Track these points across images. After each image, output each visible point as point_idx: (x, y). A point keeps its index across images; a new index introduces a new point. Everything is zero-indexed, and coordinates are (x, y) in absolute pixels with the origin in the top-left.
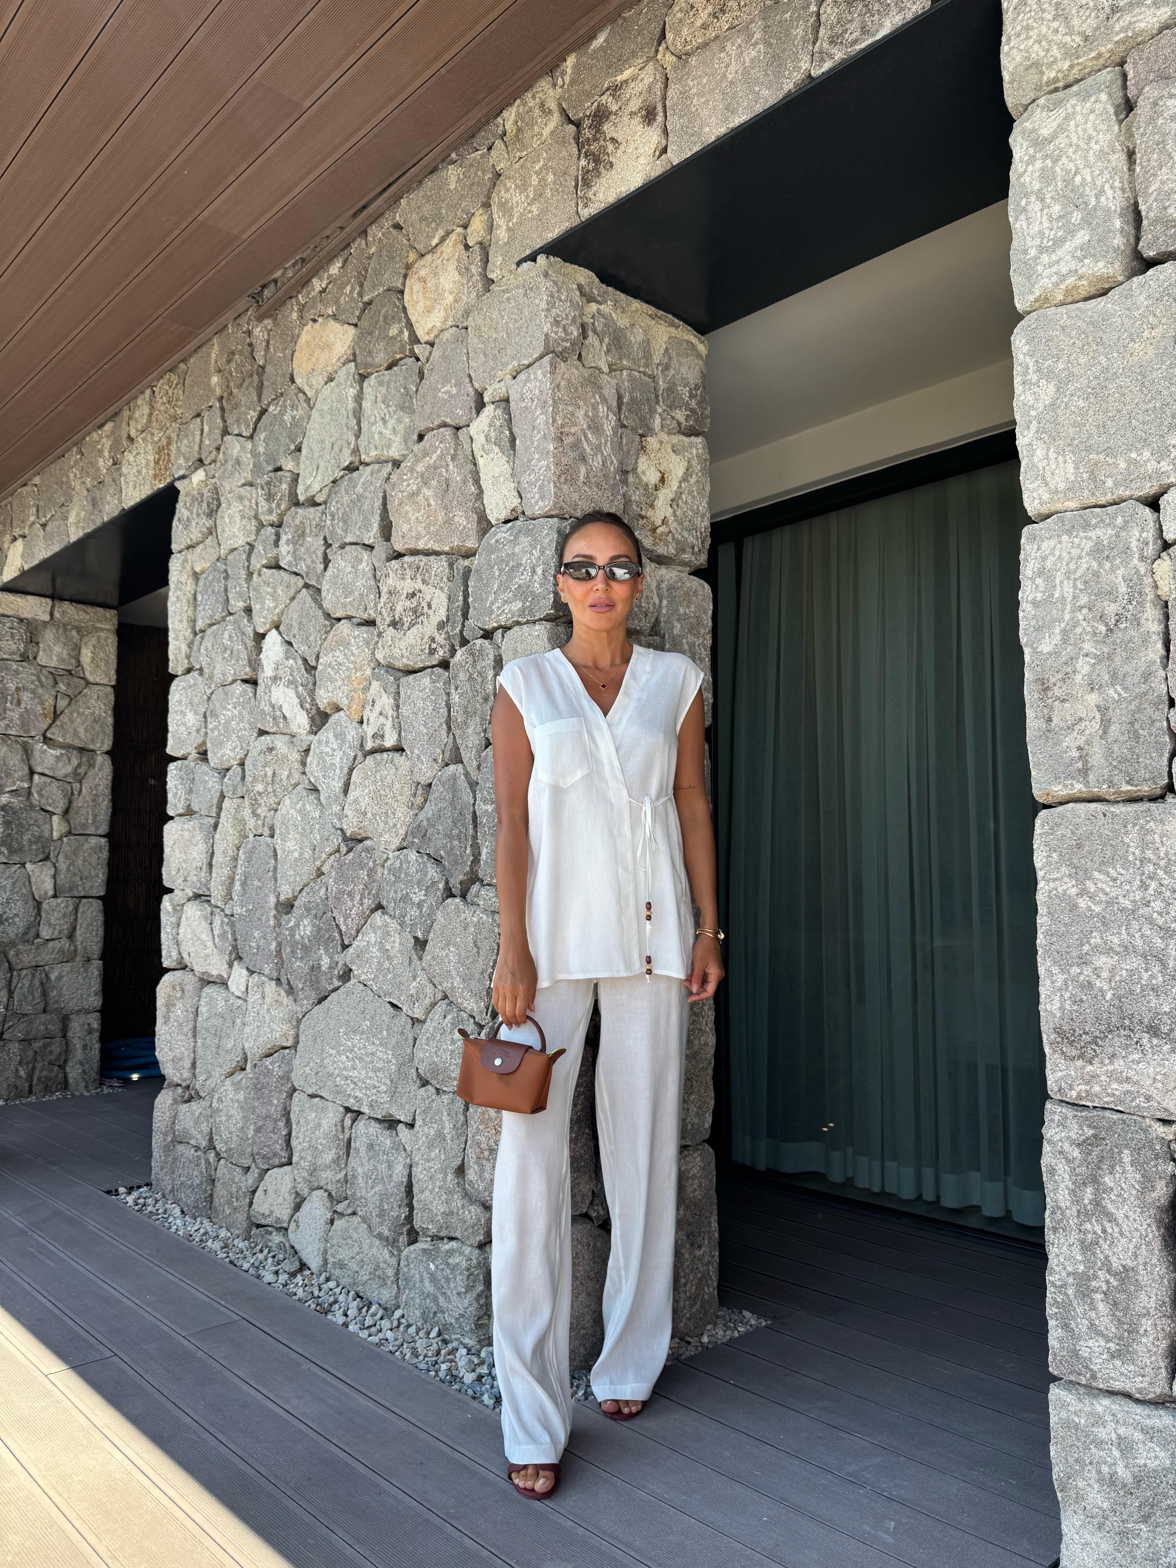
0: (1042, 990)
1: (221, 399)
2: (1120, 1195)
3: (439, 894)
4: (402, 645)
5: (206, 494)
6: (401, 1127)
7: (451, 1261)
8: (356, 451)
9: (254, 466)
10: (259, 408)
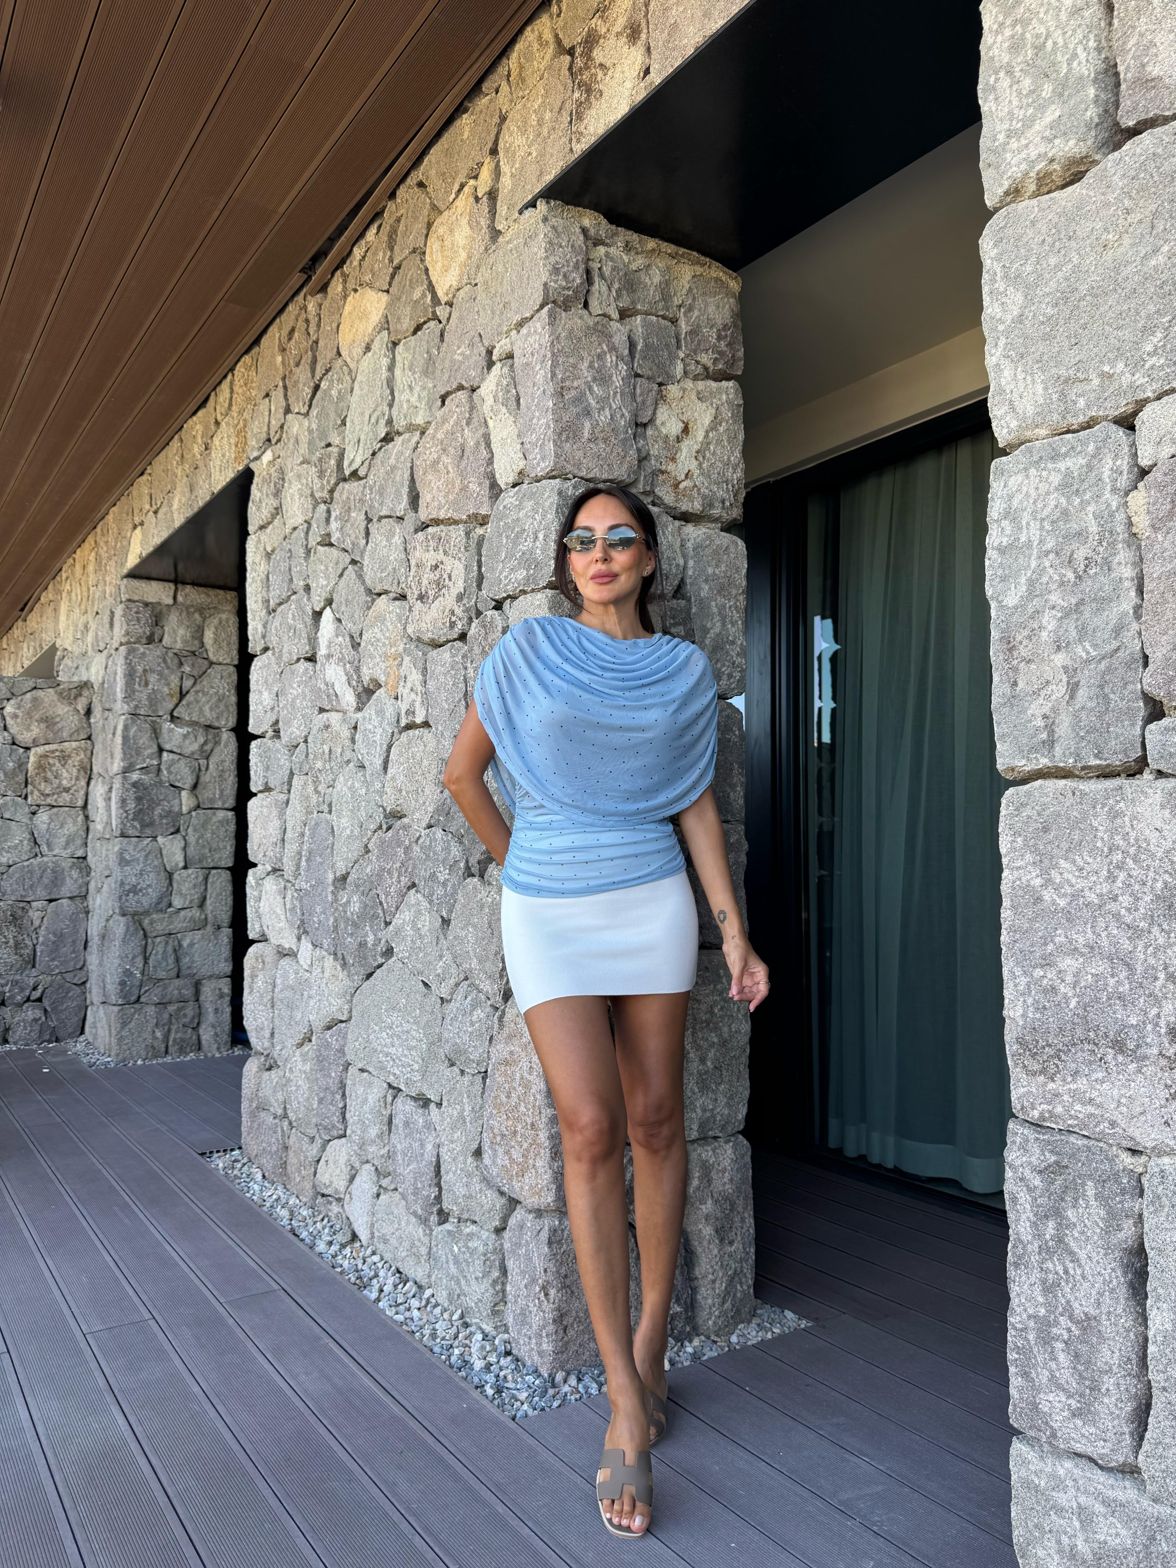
0: (1006, 993)
1: (284, 379)
2: (1083, 1233)
3: (461, 873)
4: (428, 618)
5: (274, 475)
6: (432, 1106)
7: (470, 1244)
8: (390, 422)
9: (309, 444)
10: (312, 384)
